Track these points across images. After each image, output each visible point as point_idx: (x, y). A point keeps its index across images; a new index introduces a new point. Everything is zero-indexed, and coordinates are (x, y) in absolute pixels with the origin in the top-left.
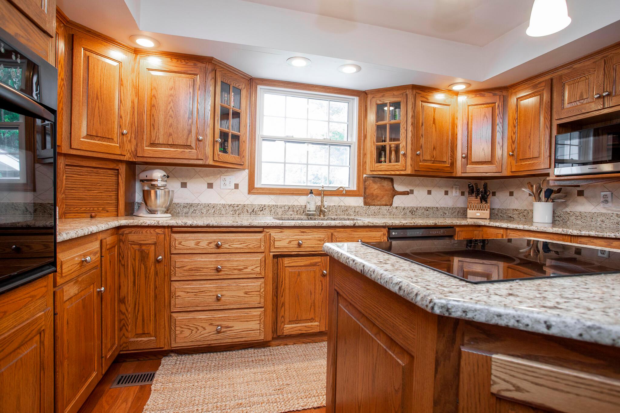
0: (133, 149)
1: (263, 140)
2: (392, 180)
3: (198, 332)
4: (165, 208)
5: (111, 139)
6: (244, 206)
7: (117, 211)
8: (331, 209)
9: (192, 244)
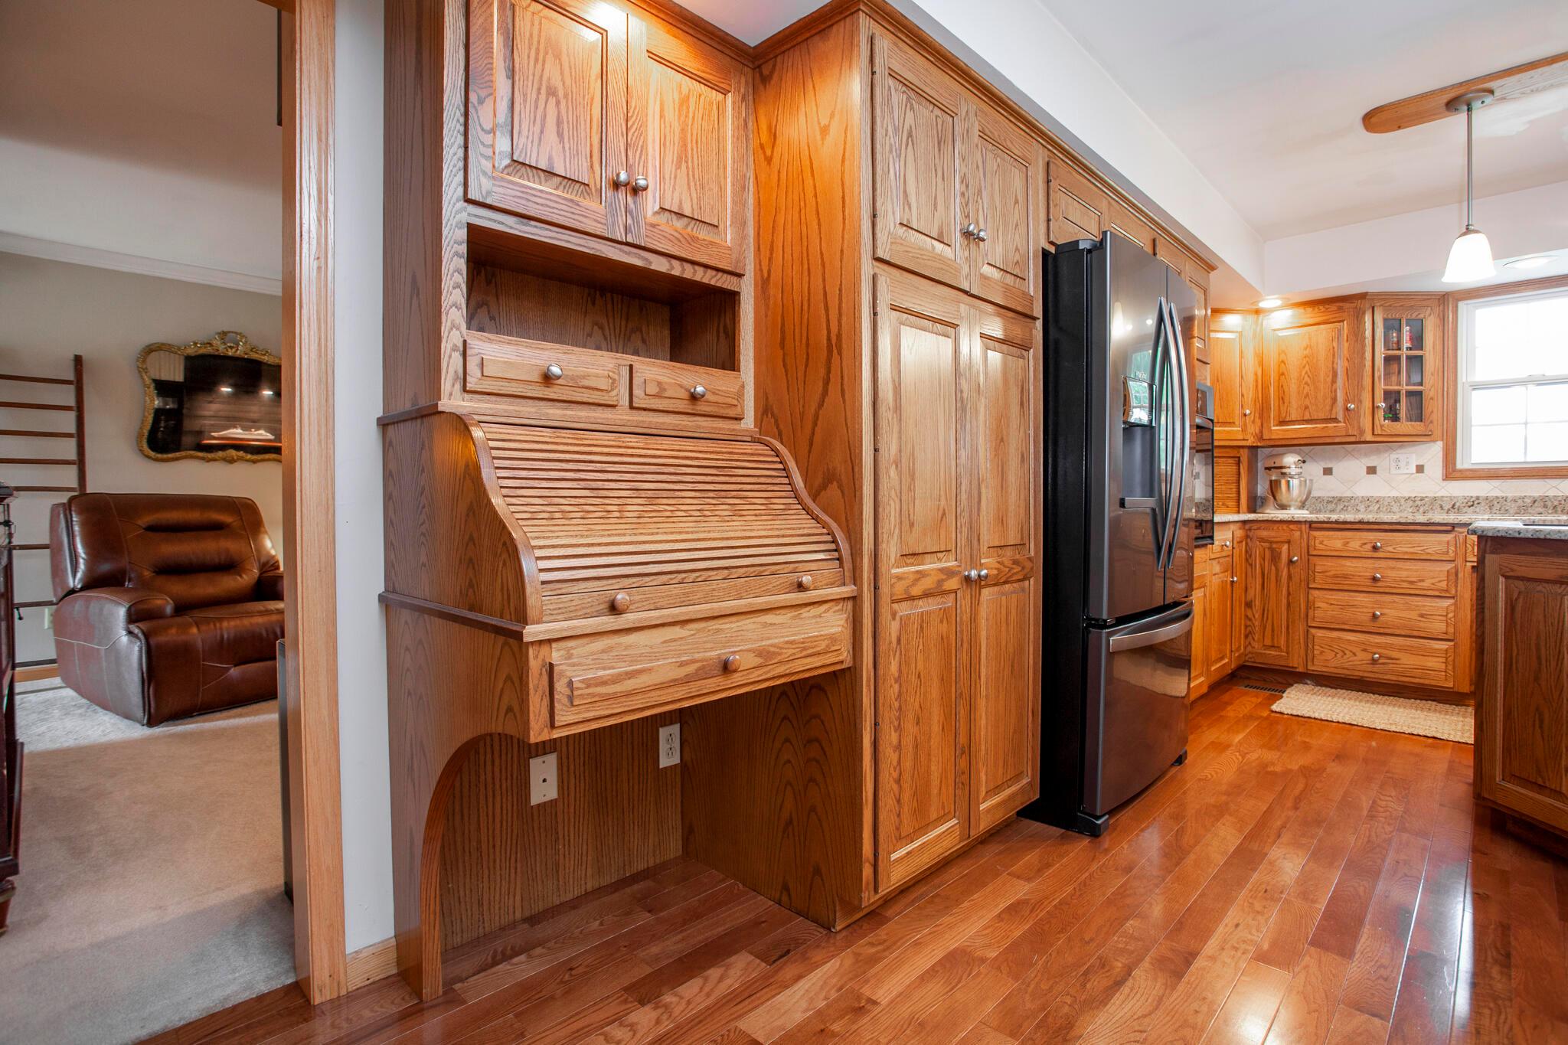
0: (1257, 431)
1: (1474, 389)
3: (1345, 657)
4: (1301, 502)
5: (1232, 424)
6: (1435, 499)
7: (1238, 506)
9: (1338, 544)
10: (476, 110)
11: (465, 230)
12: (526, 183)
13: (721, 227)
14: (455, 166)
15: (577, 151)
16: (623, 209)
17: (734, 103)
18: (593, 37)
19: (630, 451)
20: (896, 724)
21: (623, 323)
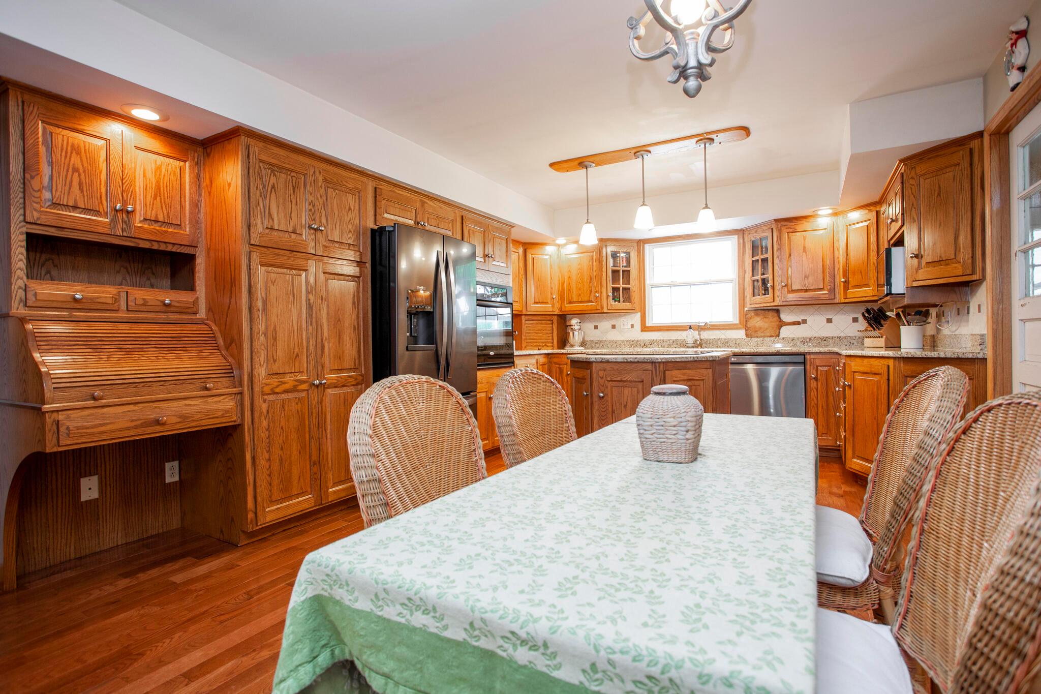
0: (560, 307)
1: (653, 287)
2: (778, 311)
4: (579, 342)
5: (546, 303)
6: (638, 341)
7: (553, 346)
8: (711, 341)
10: (30, 182)
11: (25, 235)
12: (61, 212)
13: (183, 225)
14: (18, 207)
15: (92, 196)
16: (120, 221)
17: (190, 166)
18: (101, 143)
19: (119, 331)
20: (268, 449)
21: (140, 266)
